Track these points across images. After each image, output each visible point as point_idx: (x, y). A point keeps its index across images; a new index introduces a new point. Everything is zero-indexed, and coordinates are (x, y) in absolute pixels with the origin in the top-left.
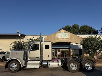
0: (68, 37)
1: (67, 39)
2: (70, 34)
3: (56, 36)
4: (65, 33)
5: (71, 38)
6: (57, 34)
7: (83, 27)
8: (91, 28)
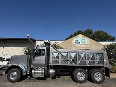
0: (86, 44)
1: (85, 46)
2: (89, 40)
3: (73, 41)
4: (83, 39)
5: (90, 44)
6: (73, 40)
7: (98, 33)
8: (106, 34)
